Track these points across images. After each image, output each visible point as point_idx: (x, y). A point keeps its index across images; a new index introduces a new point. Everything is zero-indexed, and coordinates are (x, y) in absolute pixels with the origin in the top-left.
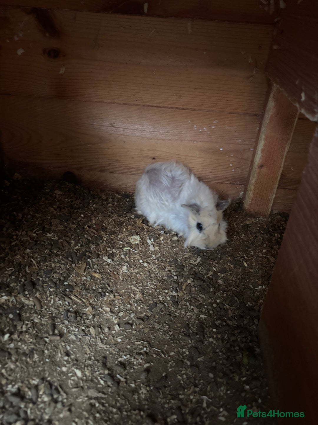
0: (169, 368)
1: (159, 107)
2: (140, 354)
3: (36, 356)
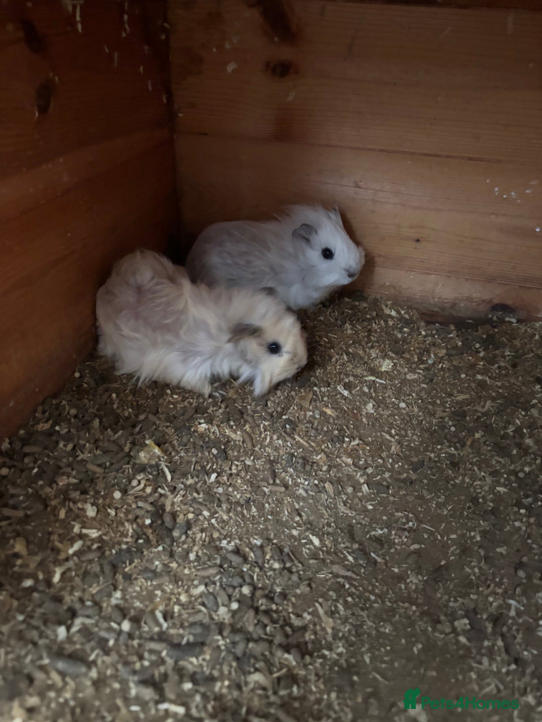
0: (450, 555)
1: (439, 156)
3: (254, 509)
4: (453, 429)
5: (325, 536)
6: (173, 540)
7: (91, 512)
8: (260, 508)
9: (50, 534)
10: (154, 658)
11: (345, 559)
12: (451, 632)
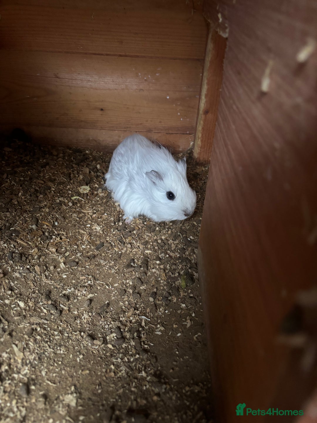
0: (112, 297)
1: (102, 55)
2: (84, 286)
5: (29, 300)
11: (42, 311)
12: (102, 344)
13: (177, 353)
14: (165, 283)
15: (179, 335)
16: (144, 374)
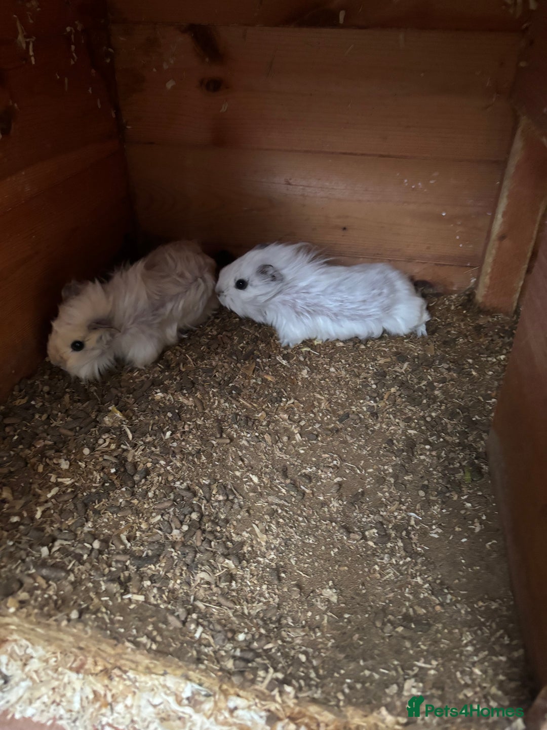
0: (366, 484)
2: (329, 467)
3: (203, 458)
4: (374, 386)
5: (263, 475)
6: (134, 483)
7: (65, 465)
8: (209, 457)
9: (31, 484)
10: (120, 566)
11: (280, 491)
12: (361, 539)
13: (463, 561)
14: (440, 475)
15: (464, 540)
16: (419, 580)
